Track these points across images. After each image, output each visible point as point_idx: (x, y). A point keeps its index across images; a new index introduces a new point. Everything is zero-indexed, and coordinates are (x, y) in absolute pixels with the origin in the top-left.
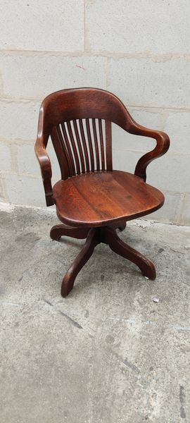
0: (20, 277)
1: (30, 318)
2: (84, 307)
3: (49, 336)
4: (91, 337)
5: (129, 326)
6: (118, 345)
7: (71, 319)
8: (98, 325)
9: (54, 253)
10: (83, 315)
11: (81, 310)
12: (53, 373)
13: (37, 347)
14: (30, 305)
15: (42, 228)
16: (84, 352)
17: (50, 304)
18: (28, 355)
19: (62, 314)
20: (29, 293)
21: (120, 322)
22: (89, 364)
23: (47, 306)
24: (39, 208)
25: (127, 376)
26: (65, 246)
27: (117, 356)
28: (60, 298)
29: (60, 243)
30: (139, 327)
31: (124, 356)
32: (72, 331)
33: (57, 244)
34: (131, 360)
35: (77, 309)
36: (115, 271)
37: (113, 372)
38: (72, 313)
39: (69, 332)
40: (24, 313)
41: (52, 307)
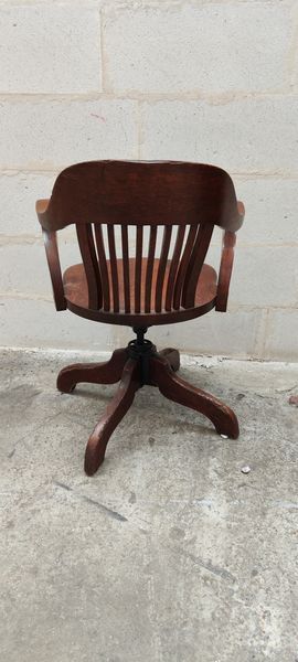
0: (10, 452)
1: (33, 512)
2: (125, 488)
3: (69, 538)
4: (144, 532)
5: (206, 510)
6: (192, 542)
7: (105, 508)
8: (153, 513)
9: (67, 411)
10: (127, 500)
11: (121, 493)
12: (84, 597)
13: (51, 557)
14: (32, 493)
15: (42, 377)
16: (134, 557)
17: (68, 488)
18: (35, 572)
19: (90, 501)
20: (28, 474)
21: (191, 506)
22: (146, 576)
23: (61, 491)
24: (35, 350)
25: (215, 588)
26: (83, 401)
27: (193, 558)
28: (82, 477)
29: (75, 397)
30: (224, 509)
31: (206, 556)
32: (110, 527)
33: (69, 399)
34: (218, 562)
35: (114, 491)
36: (172, 430)
37: (189, 585)
38: (107, 498)
39: (105, 528)
40: (22, 506)
41: (70, 493)
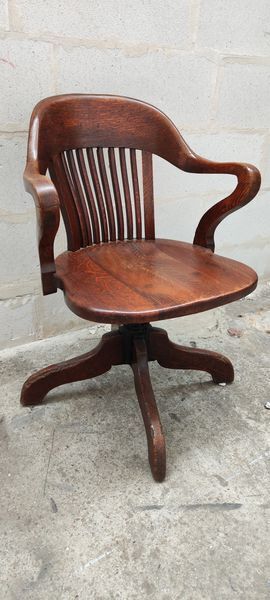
1: (155, 554)
2: (205, 475)
3: (217, 556)
4: (266, 506)
7: (212, 505)
8: (251, 483)
9: (59, 426)
10: (220, 486)
11: (208, 482)
14: (129, 536)
17: (156, 508)
19: (191, 507)
20: (99, 518)
23: (154, 515)
26: (65, 407)
28: (157, 489)
32: (236, 522)
33: (47, 411)
35: (200, 484)
36: (177, 398)
38: (201, 494)
39: (234, 525)
40: (136, 556)
41: (164, 512)
